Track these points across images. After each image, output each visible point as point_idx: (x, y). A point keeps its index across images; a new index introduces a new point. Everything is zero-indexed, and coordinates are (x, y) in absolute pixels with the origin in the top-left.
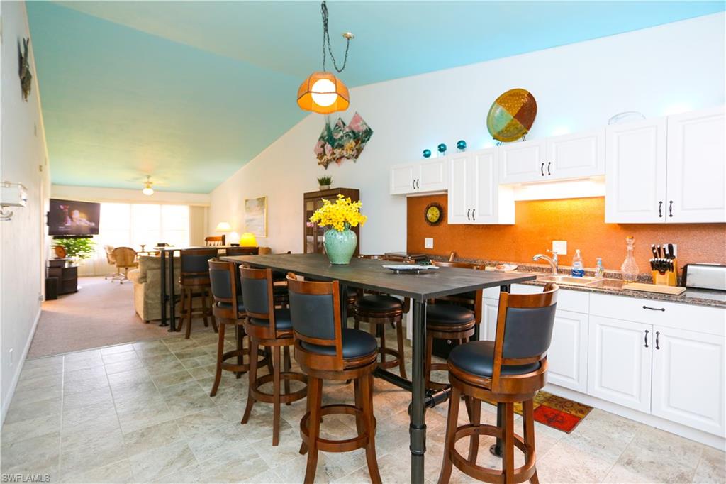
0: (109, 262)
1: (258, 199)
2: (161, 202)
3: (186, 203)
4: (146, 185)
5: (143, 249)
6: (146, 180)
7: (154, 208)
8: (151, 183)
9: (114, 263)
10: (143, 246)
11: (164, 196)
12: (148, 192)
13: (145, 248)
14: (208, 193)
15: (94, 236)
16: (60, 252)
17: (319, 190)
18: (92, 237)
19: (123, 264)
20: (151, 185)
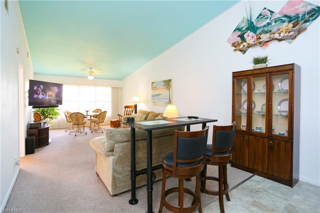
0: (67, 121)
1: (164, 81)
2: (96, 85)
3: (109, 86)
4: (90, 73)
5: (87, 113)
6: (90, 70)
7: (92, 88)
8: (92, 72)
9: (70, 122)
10: (87, 111)
11: (98, 81)
12: (91, 78)
13: (88, 112)
14: (121, 79)
15: (59, 105)
16: (37, 117)
17: (252, 69)
18: (58, 106)
19: (77, 123)
20: (92, 73)
